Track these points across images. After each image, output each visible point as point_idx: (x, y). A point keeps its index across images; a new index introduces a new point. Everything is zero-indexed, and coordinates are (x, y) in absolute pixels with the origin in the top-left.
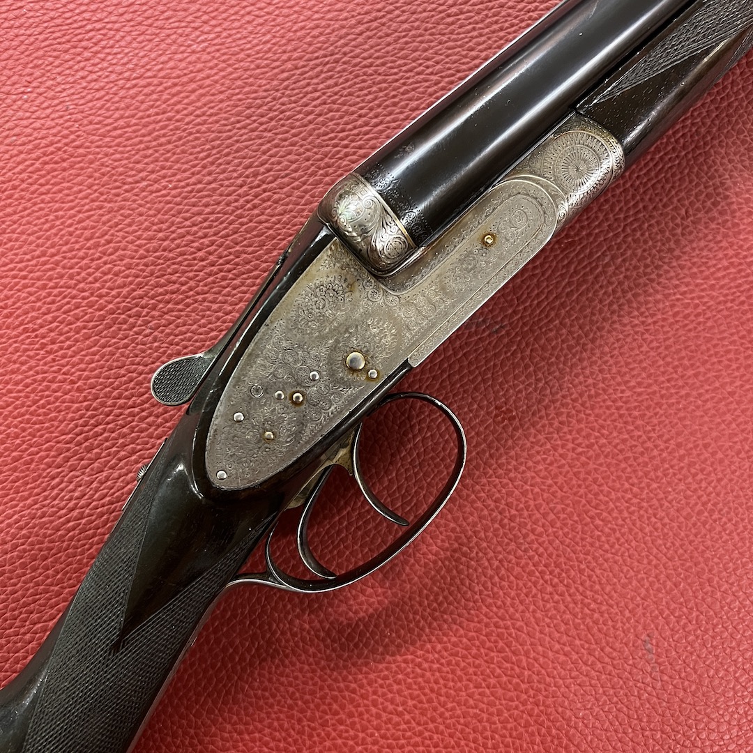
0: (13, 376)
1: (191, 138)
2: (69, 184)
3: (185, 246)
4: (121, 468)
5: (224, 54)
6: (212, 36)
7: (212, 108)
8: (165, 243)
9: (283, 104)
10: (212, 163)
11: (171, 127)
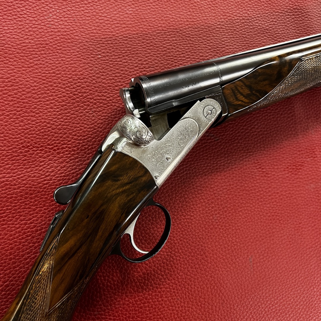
0: (32, 118)
1: (120, 44)
2: (69, 49)
3: (111, 83)
4: (71, 163)
5: (138, 18)
6: (135, 10)
7: (130, 36)
8: (104, 81)
9: (156, 42)
10: (127, 56)
11: (114, 38)
